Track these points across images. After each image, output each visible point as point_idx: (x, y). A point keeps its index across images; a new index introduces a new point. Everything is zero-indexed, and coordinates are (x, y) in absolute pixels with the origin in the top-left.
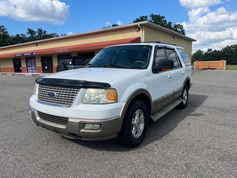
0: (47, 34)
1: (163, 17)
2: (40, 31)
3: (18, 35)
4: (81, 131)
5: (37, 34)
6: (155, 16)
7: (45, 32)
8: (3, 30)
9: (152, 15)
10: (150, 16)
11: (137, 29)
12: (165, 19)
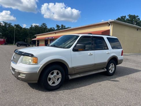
0: (66, 27)
1: (137, 16)
2: (62, 26)
3: (51, 28)
4: (19, 76)
5: (61, 27)
6: (131, 16)
7: (65, 26)
8: (45, 25)
9: (130, 15)
10: (128, 16)
11: (108, 25)
12: (138, 17)
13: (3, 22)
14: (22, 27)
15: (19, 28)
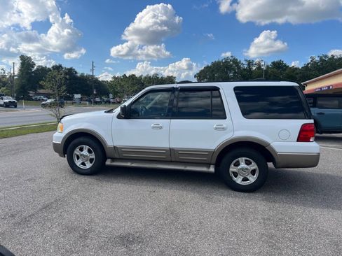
13: (246, 60)
14: (288, 64)
15: (280, 68)
